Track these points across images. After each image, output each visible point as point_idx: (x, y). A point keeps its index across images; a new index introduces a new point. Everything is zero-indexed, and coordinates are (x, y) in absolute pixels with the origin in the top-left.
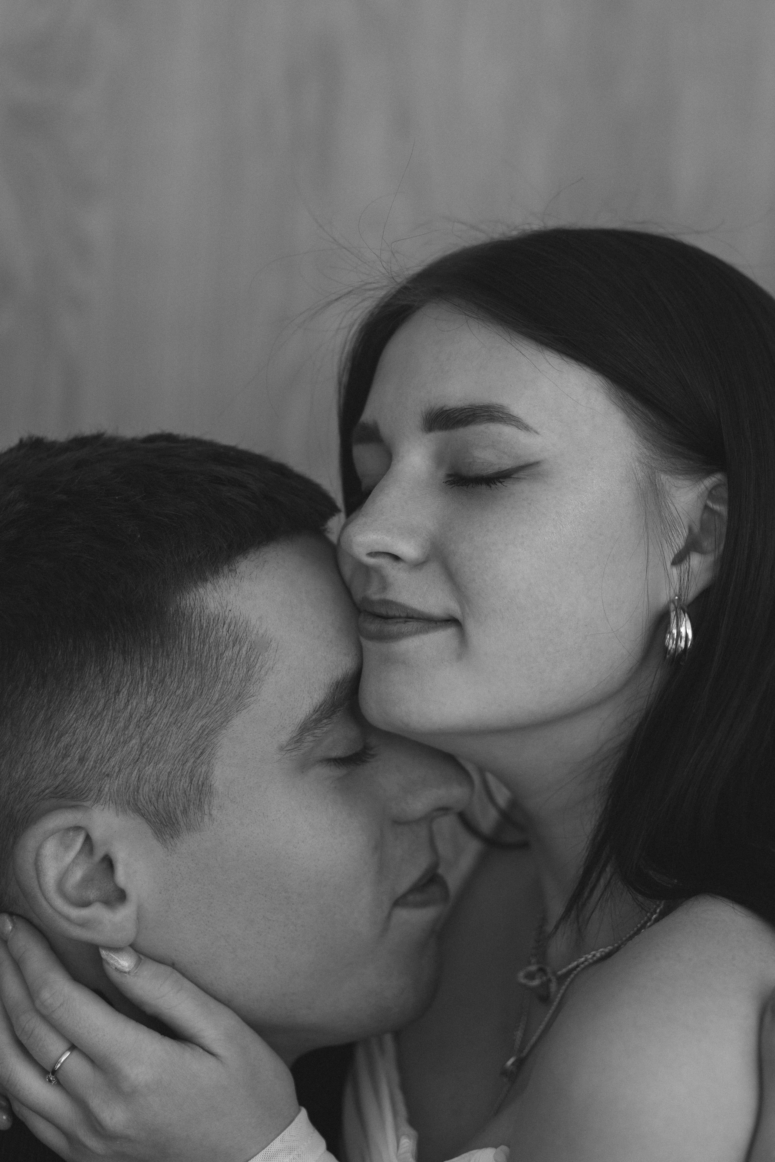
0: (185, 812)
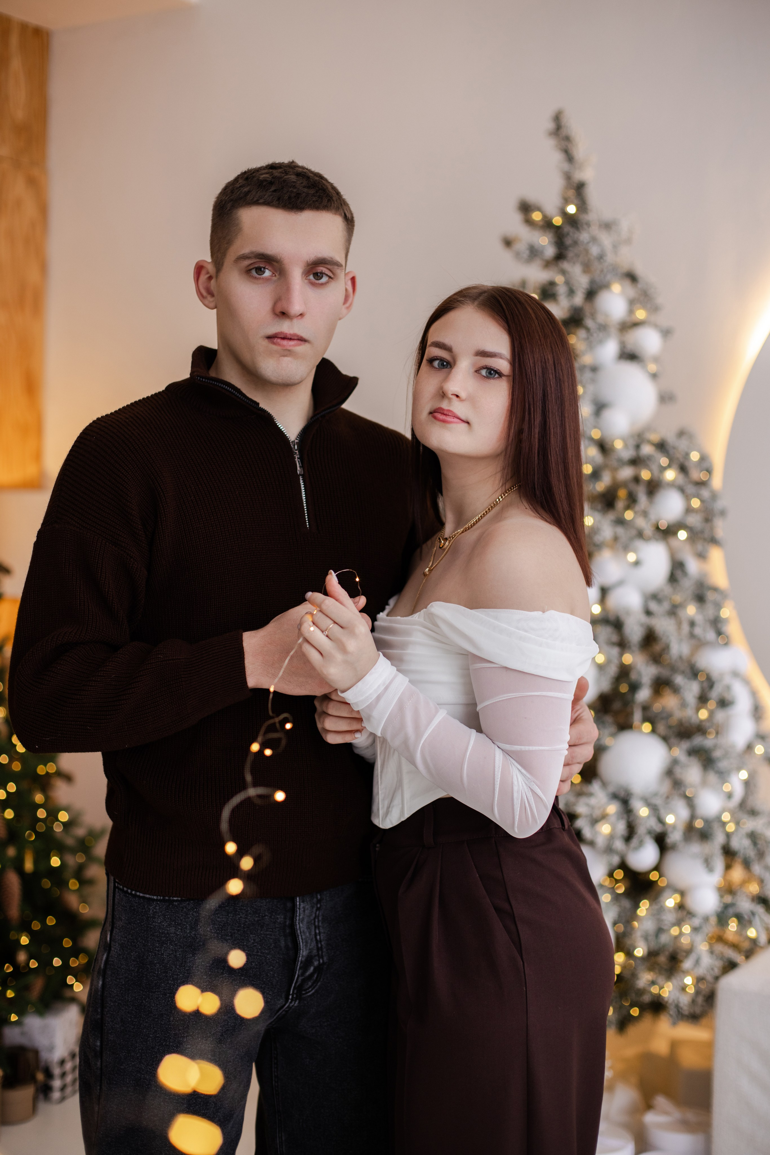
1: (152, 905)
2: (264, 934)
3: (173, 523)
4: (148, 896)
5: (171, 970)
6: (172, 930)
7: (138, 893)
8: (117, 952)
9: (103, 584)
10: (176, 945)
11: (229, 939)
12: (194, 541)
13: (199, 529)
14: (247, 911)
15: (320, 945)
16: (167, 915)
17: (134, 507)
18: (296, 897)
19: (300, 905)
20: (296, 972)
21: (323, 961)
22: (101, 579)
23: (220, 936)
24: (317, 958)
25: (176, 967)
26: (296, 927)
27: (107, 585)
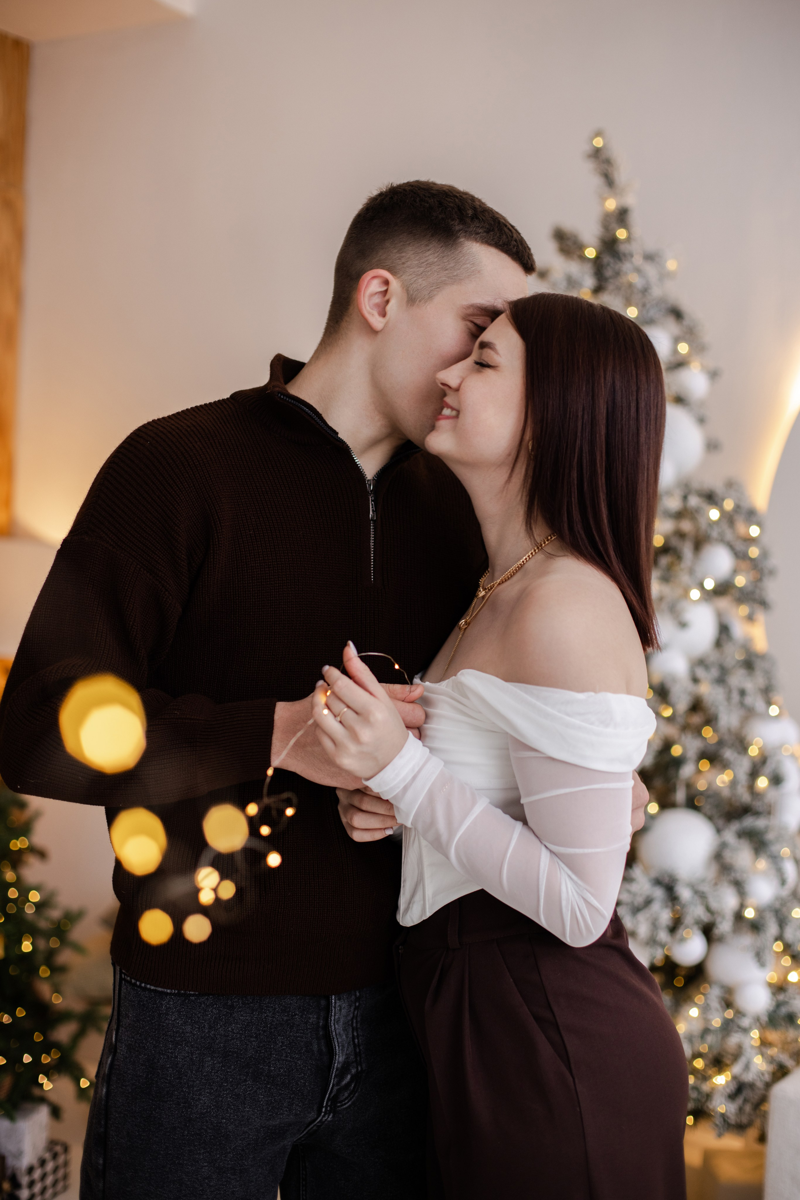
0: (420, 301)
1: (165, 1000)
2: (294, 1037)
3: (225, 558)
4: (160, 989)
5: (186, 1076)
6: (188, 1028)
7: (148, 986)
8: (123, 1054)
9: (128, 615)
10: (192, 1046)
11: (254, 1041)
12: (246, 582)
13: (254, 569)
14: (275, 1009)
15: (358, 1050)
16: (182, 1012)
17: (181, 533)
18: (332, 996)
19: (335, 1003)
20: (331, 1081)
21: (361, 1068)
22: (128, 609)
23: (243, 1037)
24: (355, 1064)
25: (192, 1072)
26: (331, 1028)
27: (133, 618)
